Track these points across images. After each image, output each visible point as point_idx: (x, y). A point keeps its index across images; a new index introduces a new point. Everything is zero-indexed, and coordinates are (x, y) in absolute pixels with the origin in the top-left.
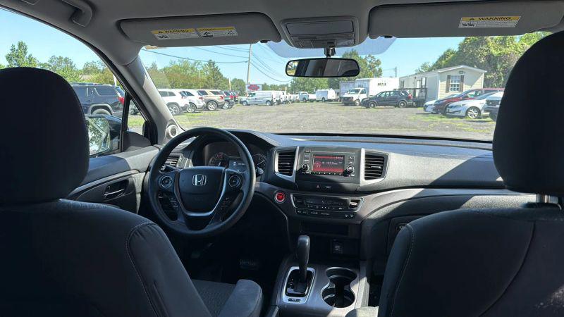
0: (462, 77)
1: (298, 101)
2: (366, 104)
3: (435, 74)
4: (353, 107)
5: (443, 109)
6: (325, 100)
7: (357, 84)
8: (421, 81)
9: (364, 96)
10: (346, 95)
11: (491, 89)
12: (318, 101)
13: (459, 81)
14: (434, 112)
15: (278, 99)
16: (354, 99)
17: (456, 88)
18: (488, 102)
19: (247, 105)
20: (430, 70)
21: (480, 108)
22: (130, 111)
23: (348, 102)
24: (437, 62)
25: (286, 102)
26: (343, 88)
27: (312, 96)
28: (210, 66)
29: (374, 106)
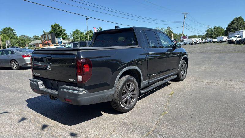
1: (207, 43)
2: (239, 42)
4: (233, 44)
10: (231, 39)
12: (218, 42)
15: (195, 42)
16: (234, 41)
23: (231, 42)
25: (200, 43)
26: (230, 35)
28: (168, 29)
29: (243, 44)
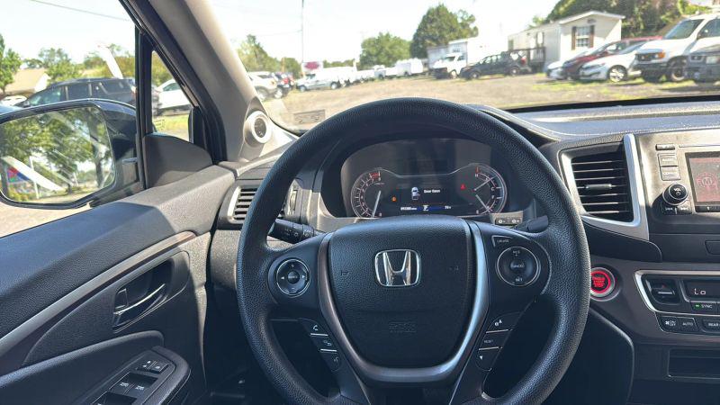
0: (592, 27)
1: (373, 80)
2: (467, 74)
3: (555, 27)
4: (448, 81)
5: (574, 72)
6: (407, 75)
7: (451, 49)
8: (536, 37)
9: (463, 64)
10: (438, 65)
11: (637, 39)
12: (399, 77)
13: (587, 34)
14: (561, 77)
15: (346, 79)
16: (449, 71)
17: (585, 43)
18: (639, 57)
19: (307, 90)
20: (546, 22)
21: (627, 66)
22: (153, 111)
23: (441, 74)
24: (553, 12)
25: (357, 82)
26: (432, 56)
27: (390, 71)
28: (249, 42)
29: (477, 78)
